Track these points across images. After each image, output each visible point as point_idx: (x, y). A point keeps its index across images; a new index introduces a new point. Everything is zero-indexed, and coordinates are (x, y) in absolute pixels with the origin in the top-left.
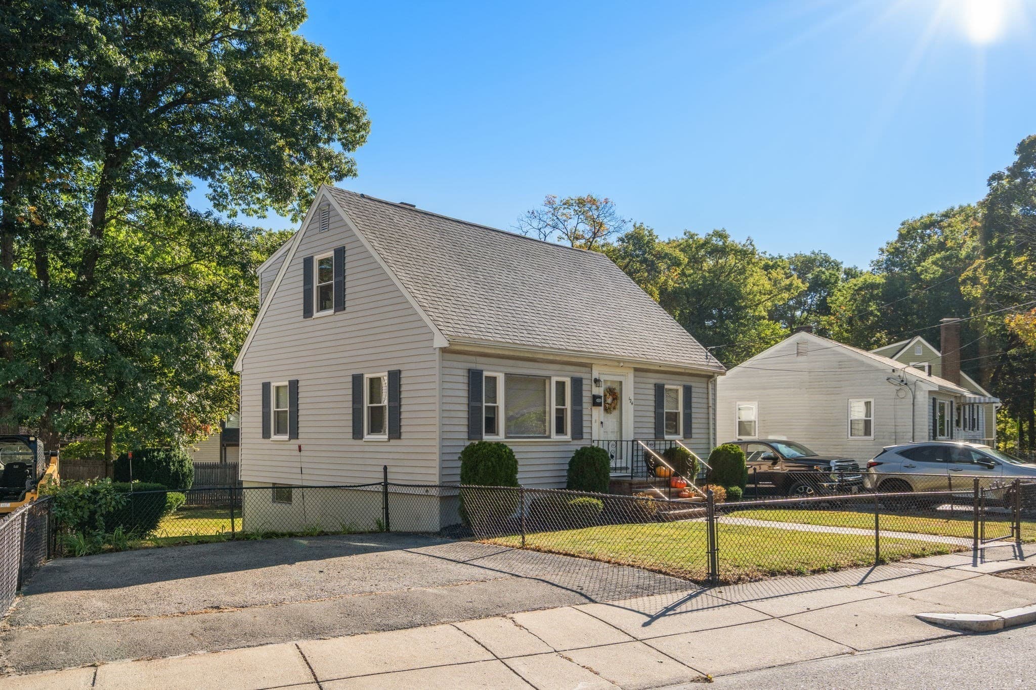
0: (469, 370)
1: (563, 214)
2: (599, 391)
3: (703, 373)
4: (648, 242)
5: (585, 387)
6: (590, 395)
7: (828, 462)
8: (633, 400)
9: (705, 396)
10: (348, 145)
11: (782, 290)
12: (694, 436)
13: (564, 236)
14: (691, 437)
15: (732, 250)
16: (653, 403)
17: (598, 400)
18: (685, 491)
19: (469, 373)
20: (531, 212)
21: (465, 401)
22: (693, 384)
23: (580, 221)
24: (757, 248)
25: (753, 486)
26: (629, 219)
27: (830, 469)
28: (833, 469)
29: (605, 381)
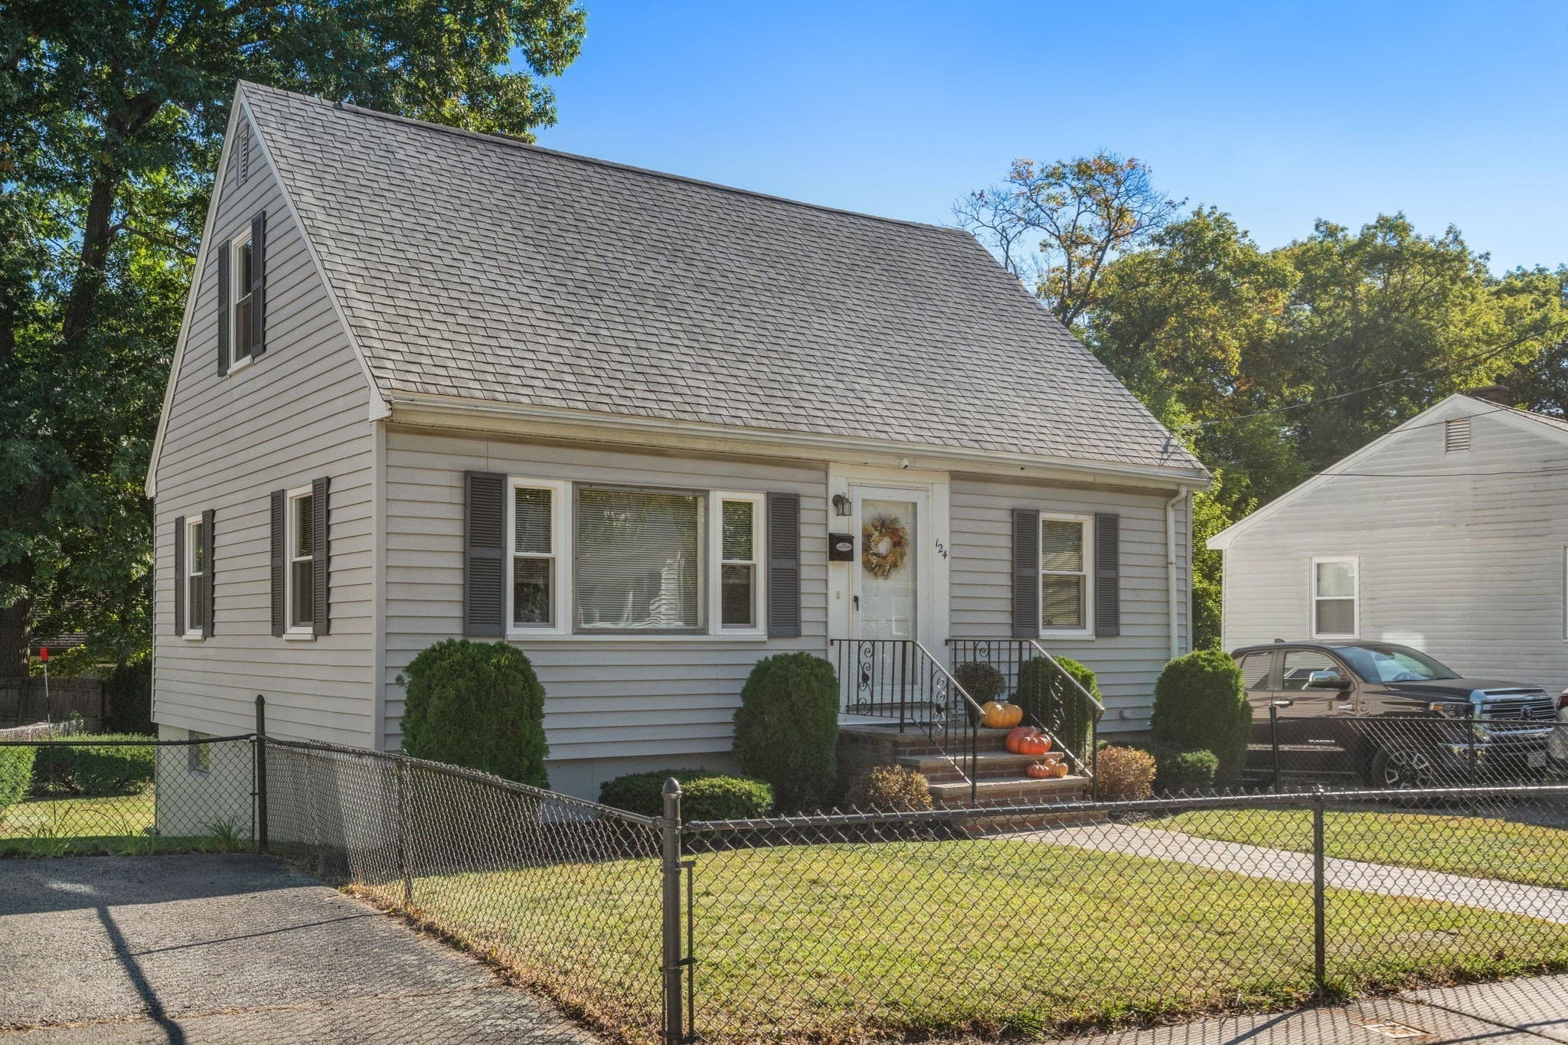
0: (467, 474)
1: (1050, 198)
2: (853, 524)
3: (1153, 485)
4: (1215, 241)
5: (805, 516)
6: (820, 532)
7: (1465, 693)
8: (946, 547)
9: (1158, 538)
10: (540, 62)
11: (1527, 332)
12: (1123, 631)
13: (1054, 241)
14: (1117, 634)
15: (1414, 255)
16: (1006, 555)
17: (842, 547)
18: (1042, 762)
19: (465, 478)
20: (978, 192)
21: (457, 545)
22: (1122, 511)
23: (1083, 208)
24: (1470, 249)
25: (1269, 747)
26: (1182, 199)
27: (1470, 709)
28: (1477, 711)
29: (865, 502)
